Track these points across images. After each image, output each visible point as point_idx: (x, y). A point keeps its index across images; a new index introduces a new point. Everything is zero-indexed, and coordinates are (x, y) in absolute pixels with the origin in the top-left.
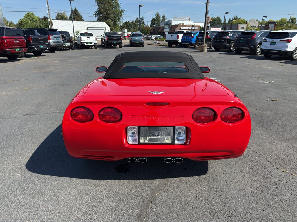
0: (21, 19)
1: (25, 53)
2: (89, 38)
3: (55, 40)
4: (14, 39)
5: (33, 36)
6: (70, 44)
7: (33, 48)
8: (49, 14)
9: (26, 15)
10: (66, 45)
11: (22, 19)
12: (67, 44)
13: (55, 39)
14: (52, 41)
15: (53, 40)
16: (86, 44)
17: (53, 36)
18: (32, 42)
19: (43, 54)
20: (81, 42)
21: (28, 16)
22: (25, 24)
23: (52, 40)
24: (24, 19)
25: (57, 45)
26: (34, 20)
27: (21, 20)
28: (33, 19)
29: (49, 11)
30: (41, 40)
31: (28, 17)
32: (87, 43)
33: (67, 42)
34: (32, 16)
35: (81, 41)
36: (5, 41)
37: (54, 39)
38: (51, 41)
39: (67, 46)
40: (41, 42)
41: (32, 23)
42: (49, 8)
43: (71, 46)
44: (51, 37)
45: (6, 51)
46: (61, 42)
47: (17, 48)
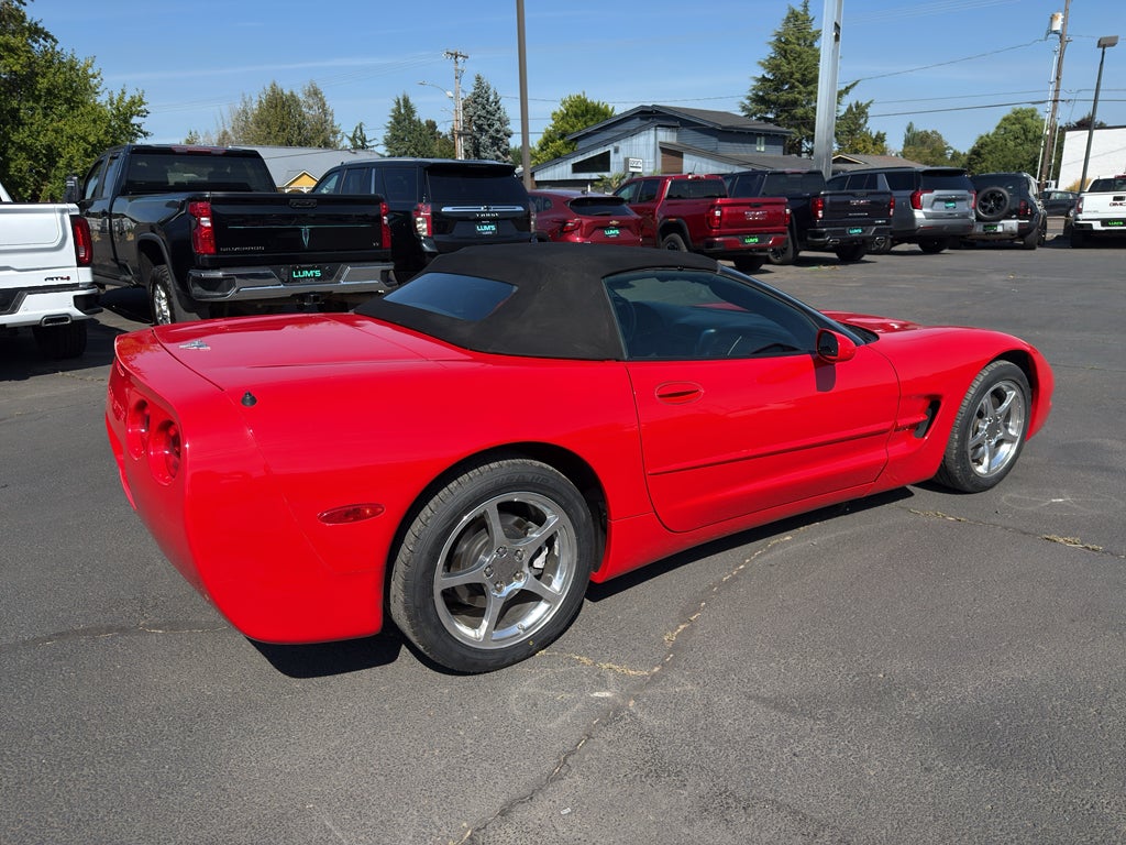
0: (984, 134)
1: (796, 252)
2: (1121, 198)
3: (940, 208)
4: (749, 204)
5: (830, 195)
6: (1020, 224)
7: (822, 235)
8: (1055, 109)
9: (1005, 120)
10: (1000, 229)
11: (988, 136)
12: (1003, 225)
13: (943, 204)
14: (925, 213)
15: (929, 210)
16: (1097, 226)
17: (936, 192)
18: (820, 215)
19: (866, 257)
20: (1080, 216)
21: (1013, 121)
22: (990, 152)
23: (924, 210)
24: (993, 134)
25: (942, 226)
26: (1031, 136)
27: (982, 137)
28: (1025, 131)
29: (1057, 95)
30: (860, 208)
31: (1009, 127)
32: (1105, 222)
33: (1007, 217)
34: (1028, 120)
35: (1080, 211)
36: (718, 213)
37: (936, 204)
38: (918, 214)
39: (1005, 232)
40: (859, 217)
41: (1020, 148)
42: (1058, 85)
43: (1023, 232)
44: (925, 197)
45: (712, 244)
46: (965, 216)
47: (752, 234)
